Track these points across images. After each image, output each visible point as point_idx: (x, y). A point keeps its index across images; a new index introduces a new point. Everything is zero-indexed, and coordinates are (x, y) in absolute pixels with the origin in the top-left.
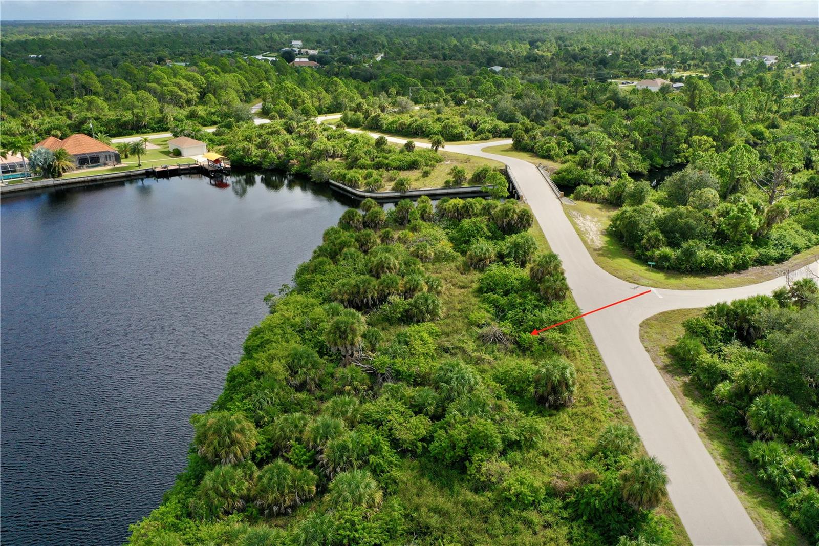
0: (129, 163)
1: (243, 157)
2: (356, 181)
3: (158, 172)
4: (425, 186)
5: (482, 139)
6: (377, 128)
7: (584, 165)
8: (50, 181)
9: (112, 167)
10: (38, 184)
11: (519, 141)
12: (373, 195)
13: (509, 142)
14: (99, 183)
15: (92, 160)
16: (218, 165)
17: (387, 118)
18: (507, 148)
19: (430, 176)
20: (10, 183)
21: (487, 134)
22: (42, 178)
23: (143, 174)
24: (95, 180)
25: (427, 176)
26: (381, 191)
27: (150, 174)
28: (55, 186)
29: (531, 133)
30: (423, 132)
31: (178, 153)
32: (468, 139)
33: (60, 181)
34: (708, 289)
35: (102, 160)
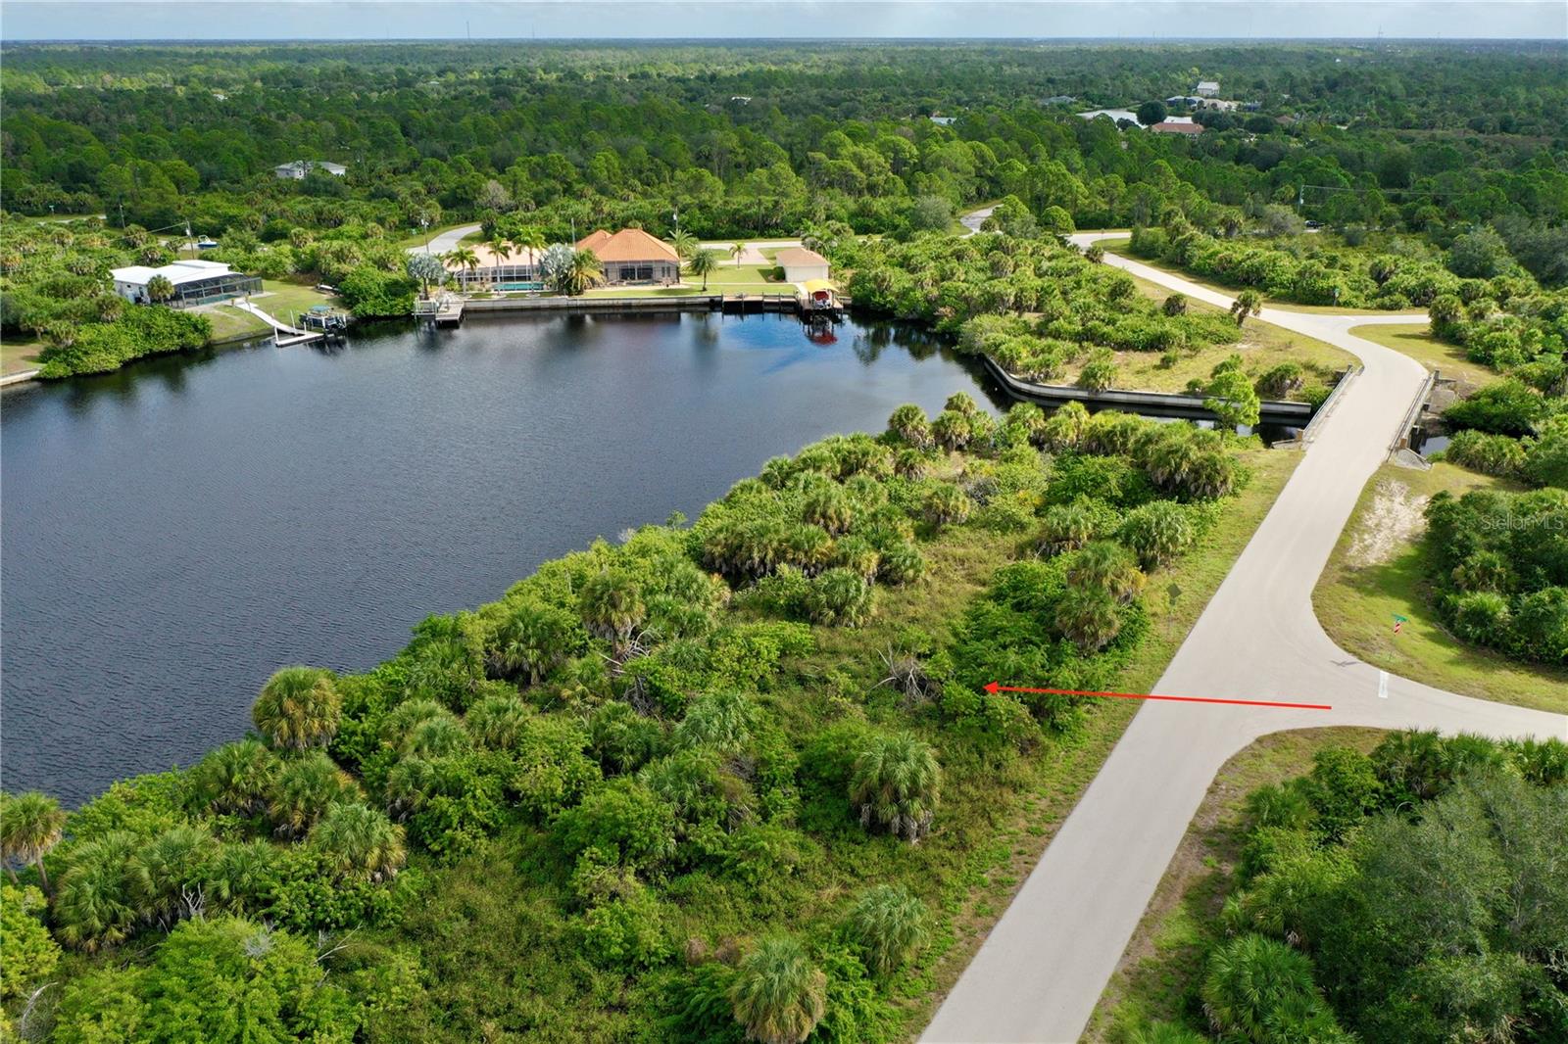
0: (691, 286)
1: (873, 293)
2: (1012, 358)
3: (727, 303)
4: (1148, 387)
5: (1382, 307)
6: (1182, 264)
7: (1549, 388)
8: (563, 300)
9: (664, 287)
10: (545, 302)
11: (1444, 319)
12: (1035, 389)
13: (1422, 319)
14: (634, 311)
15: (641, 273)
16: (820, 303)
17: (1209, 246)
18: (1417, 331)
19: (1174, 368)
20: (508, 296)
21: (1397, 297)
22: (553, 294)
23: (705, 304)
24: (629, 306)
25: (1167, 368)
26: (1051, 383)
27: (715, 305)
28: (569, 308)
29: (1473, 304)
30: (1261, 280)
31: (780, 275)
32: (1346, 304)
33: (578, 300)
34: (1537, 707)
35: (657, 275)
